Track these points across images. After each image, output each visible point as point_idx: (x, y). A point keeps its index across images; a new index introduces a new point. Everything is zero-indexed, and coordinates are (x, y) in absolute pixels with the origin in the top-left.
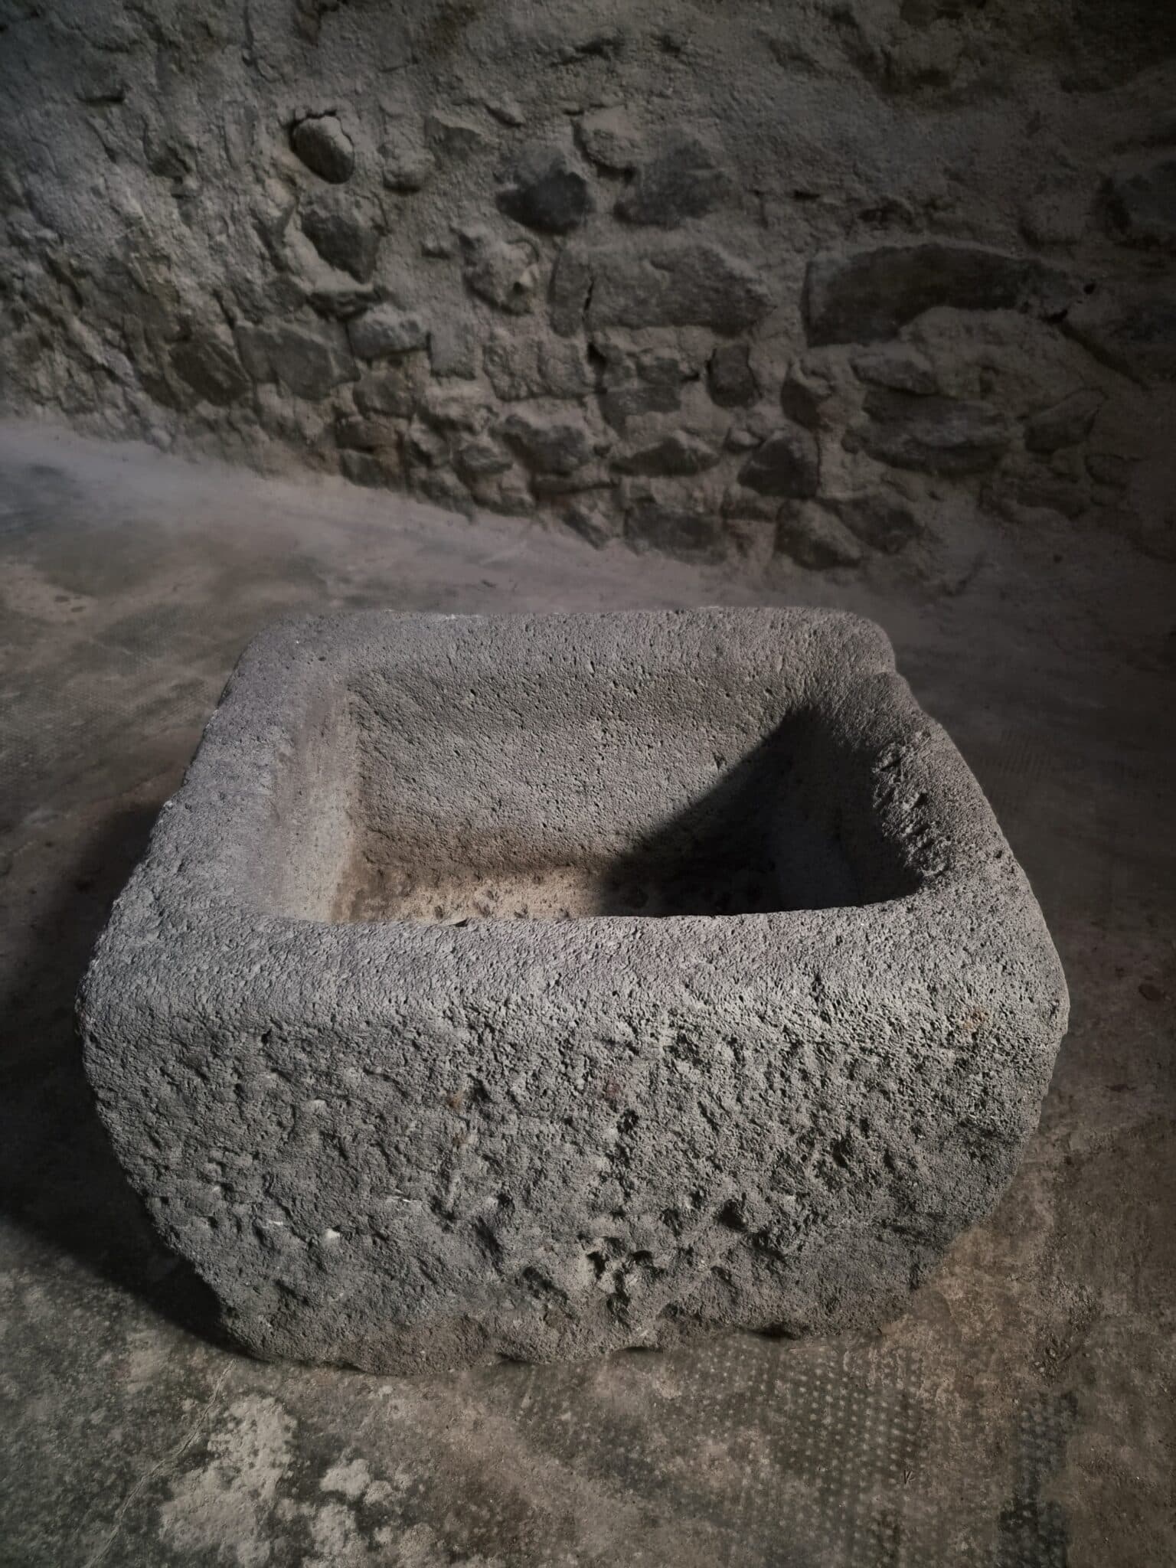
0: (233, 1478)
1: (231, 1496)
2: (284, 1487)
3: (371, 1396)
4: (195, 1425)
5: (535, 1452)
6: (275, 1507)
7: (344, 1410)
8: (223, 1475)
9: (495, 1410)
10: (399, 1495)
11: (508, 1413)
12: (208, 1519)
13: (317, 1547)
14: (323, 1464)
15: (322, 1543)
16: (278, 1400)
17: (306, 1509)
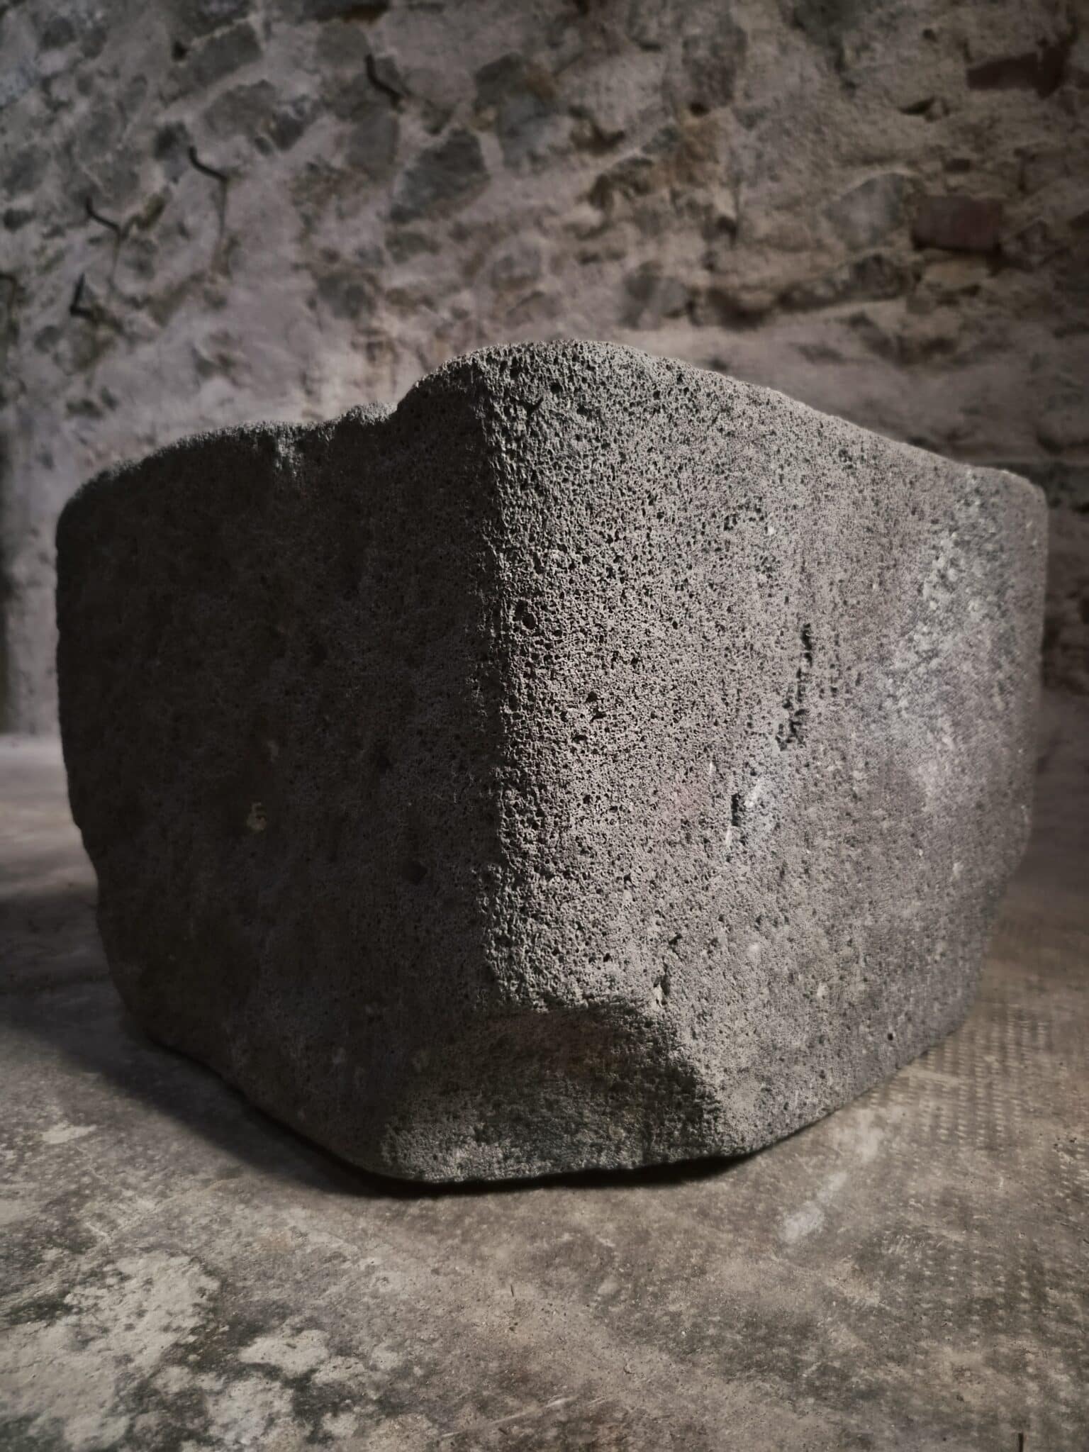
0: (93, 1339)
1: (80, 1361)
2: (177, 1355)
3: (347, 1265)
4: (55, 1275)
5: (623, 1342)
6: (153, 1375)
7: (299, 1276)
8: (78, 1334)
9: (553, 1293)
10: (377, 1377)
11: (574, 1297)
12: (32, 1385)
13: (214, 1431)
14: (249, 1331)
15: (226, 1427)
16: (195, 1259)
17: (207, 1381)
